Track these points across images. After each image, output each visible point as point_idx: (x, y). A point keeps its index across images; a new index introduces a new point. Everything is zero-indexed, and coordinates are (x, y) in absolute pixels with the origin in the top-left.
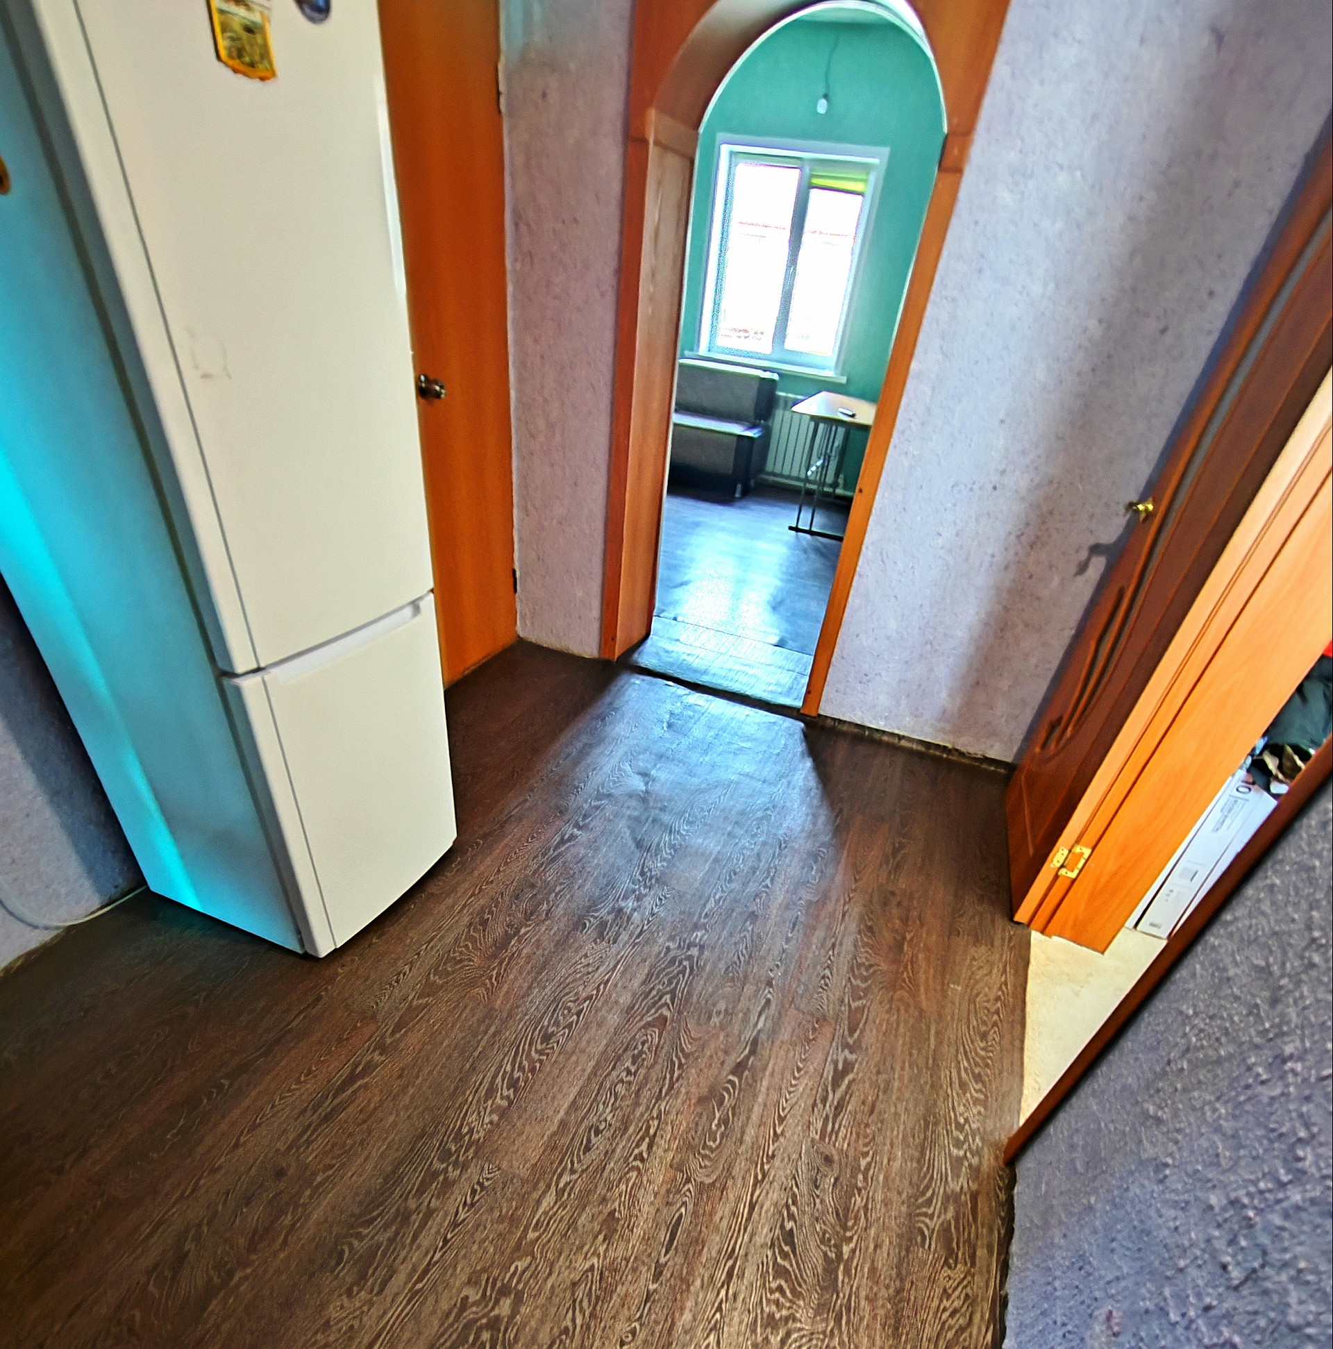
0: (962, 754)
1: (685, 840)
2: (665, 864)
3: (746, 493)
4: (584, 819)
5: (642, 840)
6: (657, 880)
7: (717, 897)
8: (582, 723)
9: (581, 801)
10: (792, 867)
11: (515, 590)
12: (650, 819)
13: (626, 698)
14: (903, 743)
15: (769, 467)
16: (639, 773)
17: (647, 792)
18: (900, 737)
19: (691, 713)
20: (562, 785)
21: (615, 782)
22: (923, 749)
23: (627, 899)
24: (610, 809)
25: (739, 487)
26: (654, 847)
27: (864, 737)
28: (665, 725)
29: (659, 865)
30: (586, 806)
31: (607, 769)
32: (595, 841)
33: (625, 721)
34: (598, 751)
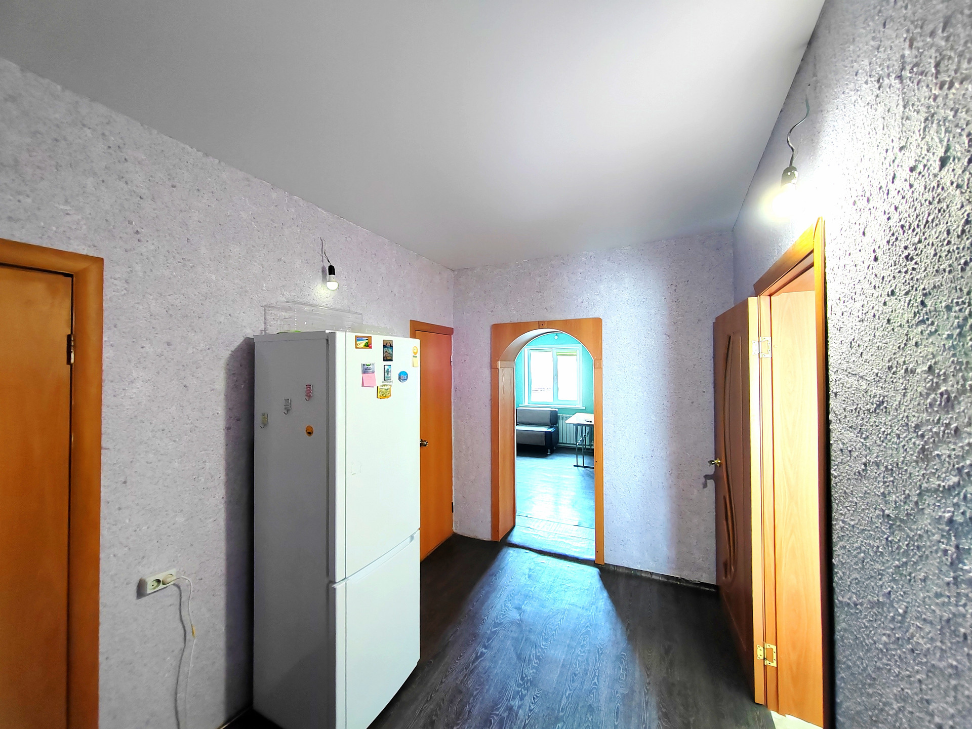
0: (687, 581)
1: (544, 652)
2: (535, 671)
3: (553, 452)
4: (488, 641)
5: (521, 654)
6: (531, 682)
7: (567, 695)
8: (484, 579)
9: (486, 628)
10: (608, 669)
11: (453, 512)
12: (524, 639)
13: (506, 562)
14: (654, 577)
15: (560, 441)
16: (516, 608)
17: (521, 620)
18: (652, 574)
19: (539, 568)
20: (475, 619)
21: (504, 615)
22: (666, 580)
23: (515, 699)
24: (502, 633)
25: (549, 450)
26: (527, 658)
27: (632, 576)
28: (527, 576)
29: (531, 672)
30: (489, 632)
31: (498, 607)
32: (495, 657)
33: (506, 576)
34: (493, 595)
